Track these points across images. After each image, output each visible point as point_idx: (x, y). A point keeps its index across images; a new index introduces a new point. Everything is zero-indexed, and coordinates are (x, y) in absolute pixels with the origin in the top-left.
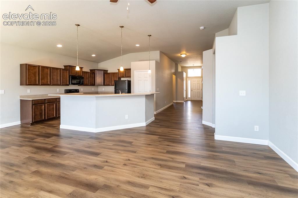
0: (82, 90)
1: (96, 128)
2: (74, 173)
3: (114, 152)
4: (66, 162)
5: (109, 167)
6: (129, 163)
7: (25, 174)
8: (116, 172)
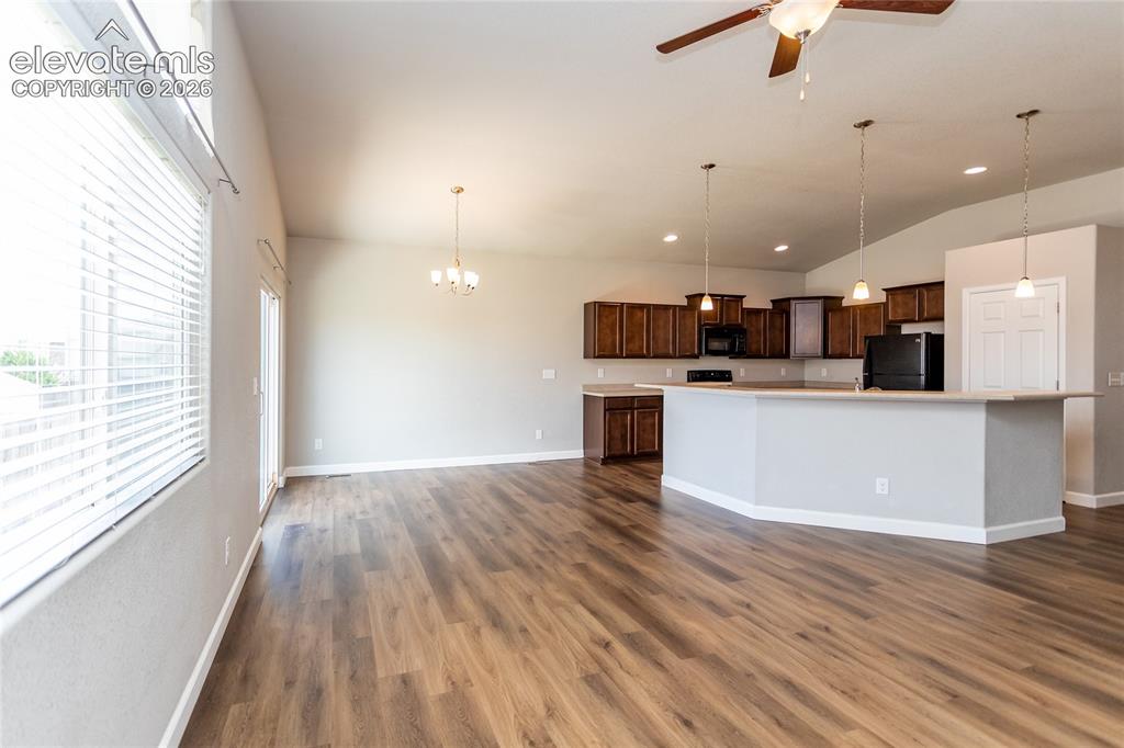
0: (742, 372)
1: (757, 504)
2: (653, 597)
3: (786, 591)
4: (644, 569)
5: (749, 623)
6: (821, 638)
7: (562, 560)
8: (762, 641)
